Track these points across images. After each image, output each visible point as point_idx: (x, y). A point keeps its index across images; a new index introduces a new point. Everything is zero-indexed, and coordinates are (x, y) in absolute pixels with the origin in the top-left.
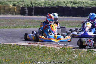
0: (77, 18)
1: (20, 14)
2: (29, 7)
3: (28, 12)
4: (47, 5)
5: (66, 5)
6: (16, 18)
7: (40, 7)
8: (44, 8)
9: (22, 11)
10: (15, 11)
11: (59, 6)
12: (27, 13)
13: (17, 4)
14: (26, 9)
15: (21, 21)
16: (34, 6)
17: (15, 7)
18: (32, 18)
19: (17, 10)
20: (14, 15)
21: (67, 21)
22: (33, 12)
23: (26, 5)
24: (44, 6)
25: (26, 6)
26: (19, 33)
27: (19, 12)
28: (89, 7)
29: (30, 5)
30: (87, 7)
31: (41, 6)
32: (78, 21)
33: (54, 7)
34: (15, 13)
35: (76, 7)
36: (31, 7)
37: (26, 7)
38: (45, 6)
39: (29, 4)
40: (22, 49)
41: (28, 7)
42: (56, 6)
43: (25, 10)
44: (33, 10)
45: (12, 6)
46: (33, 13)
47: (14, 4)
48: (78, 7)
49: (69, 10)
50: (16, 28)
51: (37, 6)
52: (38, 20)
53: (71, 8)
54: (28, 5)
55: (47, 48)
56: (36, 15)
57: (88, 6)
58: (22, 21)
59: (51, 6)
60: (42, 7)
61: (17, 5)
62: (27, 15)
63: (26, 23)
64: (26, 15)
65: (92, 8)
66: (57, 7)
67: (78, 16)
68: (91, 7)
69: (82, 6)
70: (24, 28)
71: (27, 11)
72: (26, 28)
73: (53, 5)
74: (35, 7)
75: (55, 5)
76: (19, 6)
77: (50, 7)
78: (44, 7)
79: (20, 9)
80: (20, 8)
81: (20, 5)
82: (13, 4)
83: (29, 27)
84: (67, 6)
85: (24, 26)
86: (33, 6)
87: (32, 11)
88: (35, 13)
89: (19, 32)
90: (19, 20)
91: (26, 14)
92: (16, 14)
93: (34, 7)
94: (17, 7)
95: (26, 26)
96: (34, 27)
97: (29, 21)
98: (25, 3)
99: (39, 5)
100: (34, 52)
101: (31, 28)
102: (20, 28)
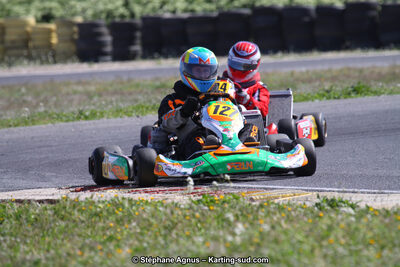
0: (342, 55)
1: (75, 58)
2: (117, 20)
3: (114, 43)
4: (199, 4)
6: (52, 78)
7: (168, 15)
8: (189, 18)
9: (87, 44)
10: (50, 46)
11: (258, 4)
12: (109, 49)
13: (58, 12)
14: (104, 30)
15: (76, 88)
16: (138, 16)
17: (52, 26)
18: (129, 72)
19: (60, 41)
20: (47, 62)
21: (292, 74)
22: (138, 41)
23: (101, 12)
24: (185, 11)
25: (103, 16)
26: (40, 147)
27: (73, 48)
29: (122, 10)
30: (389, 2)
31: (174, 12)
32: (341, 70)
33: (234, 10)
34: (54, 56)
35: (339, 5)
36: (127, 20)
37: (103, 20)
38: (193, 11)
39: (117, 9)
41: (110, 20)
42: (245, 6)
43: (100, 34)
44: (138, 34)
45: (38, 21)
46: (137, 48)
47: (46, 12)
48: (346, 3)
49: (306, 19)
50: (34, 122)
51: (152, 15)
52: (157, 79)
53: (314, 14)
54: (109, 14)
56: (153, 58)
58: (80, 88)
59: (218, 8)
60: (181, 15)
61: (62, 18)
62: (109, 58)
64: (106, 61)
66: (247, 11)
67: (347, 48)
70: (71, 123)
71: (108, 39)
72: (83, 122)
73: (228, 3)
74: (144, 19)
75: (236, 3)
76: (69, 18)
77: (215, 14)
78: (186, 15)
79: (74, 33)
80: (75, 29)
81: (74, 15)
82: (40, 14)
84: (294, 5)
86: (133, 15)
87: (131, 41)
88: (145, 46)
89: (41, 141)
90: (67, 84)
91: (105, 54)
93: (138, 21)
94: (58, 27)
95: (81, 113)
96: (117, 111)
97: (111, 85)
98: (96, 3)
99: (161, 7)
100: (67, 226)
101: (105, 119)
102: (50, 124)
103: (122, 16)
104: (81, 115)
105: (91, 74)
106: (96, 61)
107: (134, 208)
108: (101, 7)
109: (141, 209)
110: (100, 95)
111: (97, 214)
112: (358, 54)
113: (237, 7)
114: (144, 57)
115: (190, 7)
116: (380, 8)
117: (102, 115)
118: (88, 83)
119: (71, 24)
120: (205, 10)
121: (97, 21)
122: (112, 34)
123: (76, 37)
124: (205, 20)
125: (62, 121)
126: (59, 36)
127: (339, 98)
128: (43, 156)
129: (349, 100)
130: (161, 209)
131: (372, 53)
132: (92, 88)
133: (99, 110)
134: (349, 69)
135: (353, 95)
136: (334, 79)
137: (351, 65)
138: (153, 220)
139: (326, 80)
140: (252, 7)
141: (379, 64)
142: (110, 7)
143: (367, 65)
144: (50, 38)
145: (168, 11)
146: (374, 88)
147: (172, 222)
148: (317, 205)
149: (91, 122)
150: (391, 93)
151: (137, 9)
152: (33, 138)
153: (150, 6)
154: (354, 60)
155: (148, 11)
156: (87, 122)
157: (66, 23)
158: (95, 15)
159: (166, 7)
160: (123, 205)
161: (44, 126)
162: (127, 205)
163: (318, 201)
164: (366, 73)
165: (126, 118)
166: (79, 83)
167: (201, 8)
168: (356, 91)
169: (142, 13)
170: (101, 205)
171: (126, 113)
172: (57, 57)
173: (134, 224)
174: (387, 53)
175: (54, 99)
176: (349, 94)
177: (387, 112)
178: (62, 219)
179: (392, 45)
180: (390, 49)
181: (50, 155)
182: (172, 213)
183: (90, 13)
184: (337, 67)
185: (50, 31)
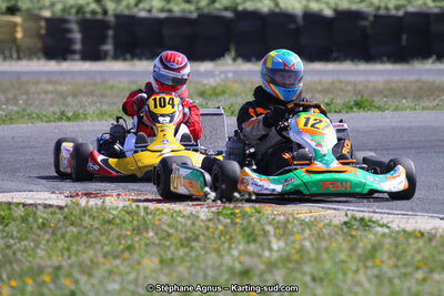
0: (330, 66)
1: (40, 55)
2: (88, 16)
3: (83, 41)
4: (177, 4)
5: (277, 5)
6: (18, 75)
7: (143, 14)
8: (166, 19)
9: (55, 41)
10: (14, 40)
11: (240, 8)
12: (78, 47)
13: (24, 3)
14: (74, 27)
15: (45, 87)
16: (111, 13)
17: (18, 19)
18: (101, 73)
19: (25, 36)
20: (11, 58)
22: (110, 41)
23: (71, 7)
24: (162, 10)
25: (73, 11)
26: (22, 148)
27: (39, 45)
28: (393, 12)
29: (94, 6)
30: (382, 12)
31: (150, 11)
32: (333, 83)
33: (216, 13)
34: (18, 51)
35: (328, 12)
36: (99, 17)
37: (72, 17)
38: (170, 11)
39: (88, 4)
40: (24, 219)
41: (80, 16)
42: (226, 9)
43: (69, 31)
44: (110, 33)
45: (2, 13)
46: (109, 47)
47: (12, 3)
48: (335, 11)
49: (292, 26)
50: (11, 121)
51: (126, 12)
52: (133, 82)
53: (300, 21)
54: (80, 10)
55: (147, 214)
56: (125, 59)
57: (387, 8)
58: (50, 88)
59: (198, 9)
60: (156, 14)
61: (28, 11)
62: (77, 56)
63: (69, 99)
64: (74, 60)
65: (406, 13)
66: (229, 14)
67: (336, 60)
68: (401, 13)
69: (354, 7)
70: (53, 124)
71: (77, 36)
72: (65, 123)
73: (208, 5)
74: (118, 17)
75: (217, 5)
76: (36, 11)
77: (194, 15)
78: (163, 15)
79: (41, 28)
80: (43, 24)
81: (40, 9)
82: (4, 6)
83: (76, 117)
84: (277, 10)
85: (54, 113)
86: (105, 12)
87: (103, 40)
88: (117, 46)
89: (23, 141)
90: (37, 83)
91: (74, 52)
92: (21, 54)
93: (110, 18)
94: (24, 20)
95: (63, 113)
96: (101, 113)
97: (84, 86)
99: (136, 5)
100: (79, 233)
101: (89, 122)
102: (30, 124)
103: (94, 12)
104: (62, 116)
105: (62, 73)
106: (65, 59)
107: (150, 217)
109: (157, 218)
110: (75, 96)
111: (110, 222)
112: (347, 66)
113: (219, 10)
114: (116, 57)
115: (168, 7)
116: (371, 18)
117: (85, 117)
118: (60, 83)
119: (38, 18)
120: (183, 11)
121: (67, 17)
122: (81, 31)
123: (43, 32)
124: (183, 21)
125: (42, 121)
126: (25, 30)
127: (340, 112)
128: (27, 158)
129: (353, 114)
130: (179, 219)
131: (363, 66)
132: (64, 88)
133: (81, 111)
134: (341, 82)
135: (355, 109)
136: (326, 91)
137: (343, 78)
138: (172, 231)
139: (319, 92)
140: (234, 10)
141: (373, 78)
143: (360, 78)
144: (15, 32)
145: (144, 9)
146: (377, 103)
147: (193, 233)
148: (345, 223)
149: (75, 123)
150: (395, 110)
151: (111, 6)
152: (13, 138)
153: (124, 3)
154: (345, 72)
155: (122, 8)
156: (70, 124)
157: (32, 17)
158: (64, 10)
159: (141, 6)
160: (137, 214)
161: (24, 126)
162: (142, 213)
163: (346, 219)
164: (360, 87)
166: (49, 82)
167: (179, 8)
168: (359, 105)
169: (115, 10)
170: (114, 212)
172: (21, 53)
173: (151, 234)
174: (379, 67)
175: (24, 97)
176: (351, 108)
177: (394, 129)
178: (72, 224)
179: (385, 59)
180: (382, 62)
181: (36, 157)
182: (193, 224)
183: (59, 7)
184: (327, 79)
185: (15, 25)
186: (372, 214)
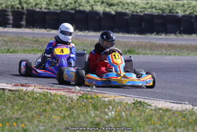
2: (16, 9)
3: (13, 20)
4: (52, 6)
5: (93, 8)
7: (38, 10)
8: (48, 12)
9: (2, 19)
11: (77, 9)
12: (11, 22)
14: (10, 14)
18: (21, 33)
21: (94, 41)
22: (24, 20)
23: (9, 6)
24: (46, 9)
25: (10, 7)
28: (139, 14)
29: (18, 5)
30: (135, 13)
31: (41, 8)
33: (67, 10)
35: (113, 13)
36: (20, 10)
37: (9, 10)
38: (49, 9)
39: (16, 4)
41: (13, 9)
42: (72, 9)
43: (8, 15)
44: (25, 17)
46: (24, 23)
48: (116, 12)
49: (98, 17)
51: (31, 9)
52: (34, 37)
53: (102, 15)
54: (12, 7)
55: (51, 96)
56: (30, 28)
57: (137, 12)
59: (60, 9)
60: (43, 10)
62: (11, 26)
63: (9, 44)
65: (145, 14)
66: (73, 11)
67: (115, 32)
68: (142, 14)
69: (123, 11)
70: (4, 54)
71: (11, 17)
72: (9, 54)
73: (65, 7)
74: (28, 10)
75: (68, 7)
77: (59, 11)
78: (46, 11)
83: (14, 52)
85: (5, 49)
86: (23, 8)
87: (21, 19)
88: (26, 23)
91: (9, 24)
93: (25, 11)
95: (8, 50)
96: (24, 51)
97: (14, 38)
98: (7, 2)
99: (36, 6)
100: (23, 103)
101: (19, 54)
103: (18, 8)
105: (6, 32)
106: (6, 27)
108: (9, 3)
109: (55, 98)
110: (11, 42)
111: (36, 99)
112: (121, 35)
113: (69, 9)
114: (27, 26)
115: (48, 7)
116: (130, 16)
117: (18, 52)
118: (5, 37)
120: (55, 9)
122: (13, 16)
124: (54, 13)
131: (127, 35)
133: (16, 49)
138: (63, 104)
140: (75, 10)
141: (131, 40)
142: (13, 3)
143: (126, 40)
145: (39, 8)
146: (137, 52)
147: (72, 105)
150: (144, 54)
151: (25, 6)
153: (31, 5)
155: (29, 7)
158: (6, 6)
159: (38, 6)
160: (47, 96)
162: (49, 95)
163: (134, 102)
164: (127, 43)
165: (29, 54)
168: (129, 52)
169: (26, 8)
170: (38, 95)
171: (28, 52)
173: (54, 104)
176: (126, 53)
177: (144, 62)
178: (20, 99)
179: (135, 32)
180: (134, 34)
183: (4, 5)
186: (144, 100)
